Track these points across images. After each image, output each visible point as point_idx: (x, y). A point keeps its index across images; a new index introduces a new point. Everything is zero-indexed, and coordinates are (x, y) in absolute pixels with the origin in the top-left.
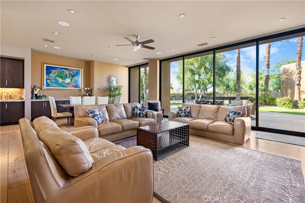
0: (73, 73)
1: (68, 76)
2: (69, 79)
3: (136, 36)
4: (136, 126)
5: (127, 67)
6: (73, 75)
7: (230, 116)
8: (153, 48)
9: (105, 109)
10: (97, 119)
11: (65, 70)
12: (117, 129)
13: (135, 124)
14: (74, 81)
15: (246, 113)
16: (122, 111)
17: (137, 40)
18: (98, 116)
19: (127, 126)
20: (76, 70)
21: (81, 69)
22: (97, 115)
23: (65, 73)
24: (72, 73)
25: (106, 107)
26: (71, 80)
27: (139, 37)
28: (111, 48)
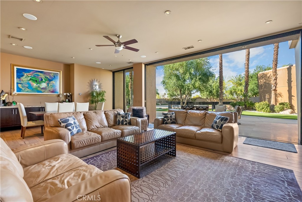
0: (50, 76)
1: (44, 80)
2: (45, 83)
3: (118, 35)
4: (118, 135)
5: (111, 71)
6: (50, 79)
7: (217, 122)
8: (137, 50)
9: (83, 117)
10: (71, 128)
11: (40, 74)
12: (95, 140)
13: (117, 134)
14: (51, 85)
15: (234, 119)
16: (102, 119)
17: (119, 40)
18: (73, 126)
19: (107, 135)
20: (54, 73)
21: (59, 73)
22: (71, 124)
23: (40, 76)
24: (48, 77)
25: (84, 115)
26: (48, 84)
27: (121, 37)
28: (92, 49)
